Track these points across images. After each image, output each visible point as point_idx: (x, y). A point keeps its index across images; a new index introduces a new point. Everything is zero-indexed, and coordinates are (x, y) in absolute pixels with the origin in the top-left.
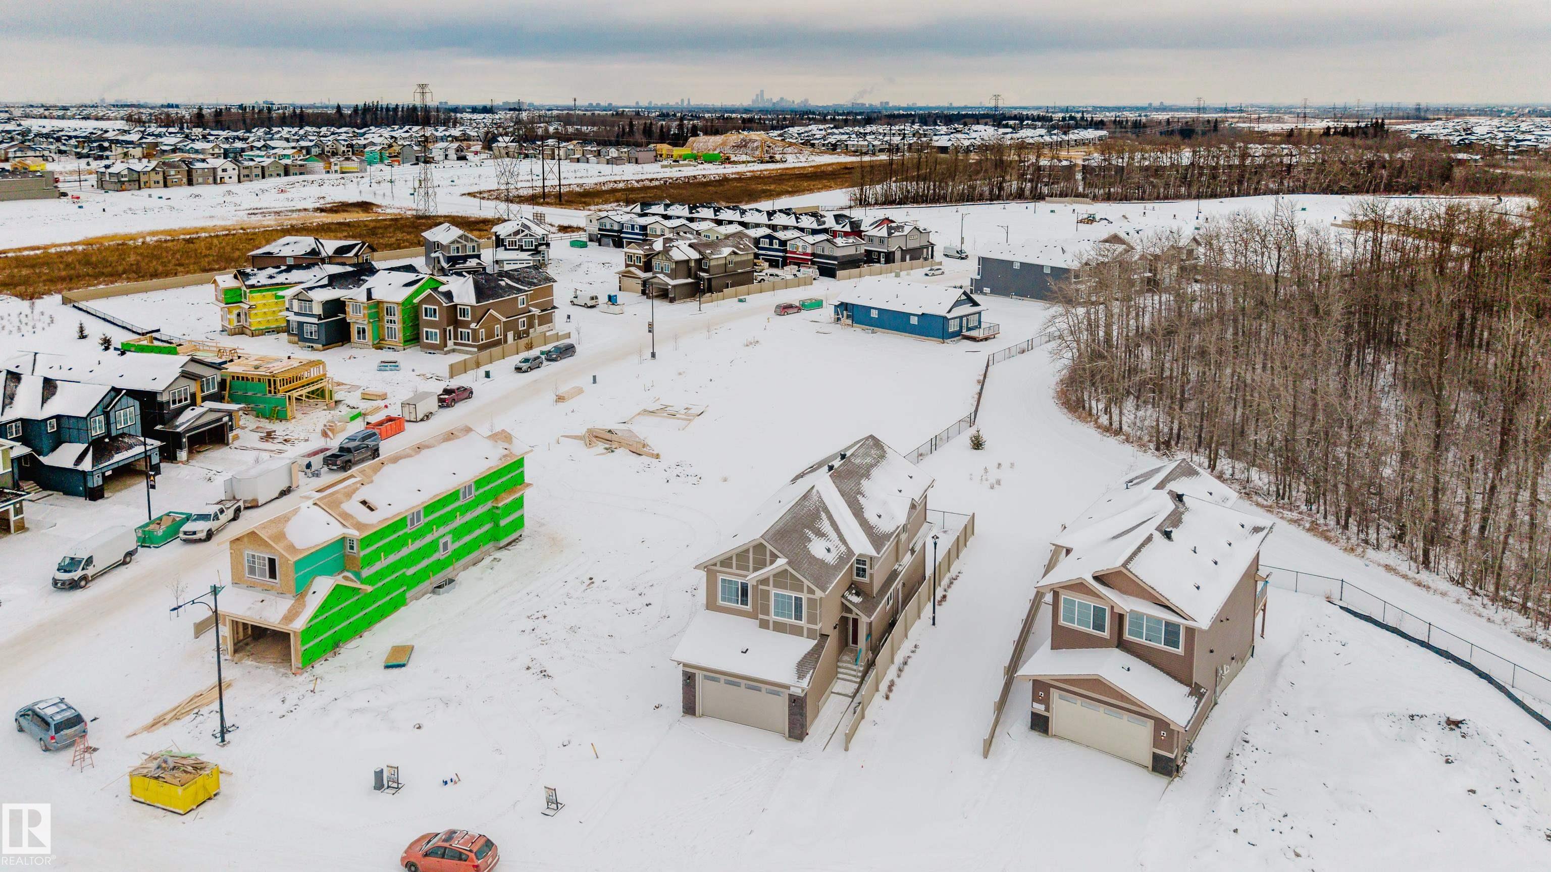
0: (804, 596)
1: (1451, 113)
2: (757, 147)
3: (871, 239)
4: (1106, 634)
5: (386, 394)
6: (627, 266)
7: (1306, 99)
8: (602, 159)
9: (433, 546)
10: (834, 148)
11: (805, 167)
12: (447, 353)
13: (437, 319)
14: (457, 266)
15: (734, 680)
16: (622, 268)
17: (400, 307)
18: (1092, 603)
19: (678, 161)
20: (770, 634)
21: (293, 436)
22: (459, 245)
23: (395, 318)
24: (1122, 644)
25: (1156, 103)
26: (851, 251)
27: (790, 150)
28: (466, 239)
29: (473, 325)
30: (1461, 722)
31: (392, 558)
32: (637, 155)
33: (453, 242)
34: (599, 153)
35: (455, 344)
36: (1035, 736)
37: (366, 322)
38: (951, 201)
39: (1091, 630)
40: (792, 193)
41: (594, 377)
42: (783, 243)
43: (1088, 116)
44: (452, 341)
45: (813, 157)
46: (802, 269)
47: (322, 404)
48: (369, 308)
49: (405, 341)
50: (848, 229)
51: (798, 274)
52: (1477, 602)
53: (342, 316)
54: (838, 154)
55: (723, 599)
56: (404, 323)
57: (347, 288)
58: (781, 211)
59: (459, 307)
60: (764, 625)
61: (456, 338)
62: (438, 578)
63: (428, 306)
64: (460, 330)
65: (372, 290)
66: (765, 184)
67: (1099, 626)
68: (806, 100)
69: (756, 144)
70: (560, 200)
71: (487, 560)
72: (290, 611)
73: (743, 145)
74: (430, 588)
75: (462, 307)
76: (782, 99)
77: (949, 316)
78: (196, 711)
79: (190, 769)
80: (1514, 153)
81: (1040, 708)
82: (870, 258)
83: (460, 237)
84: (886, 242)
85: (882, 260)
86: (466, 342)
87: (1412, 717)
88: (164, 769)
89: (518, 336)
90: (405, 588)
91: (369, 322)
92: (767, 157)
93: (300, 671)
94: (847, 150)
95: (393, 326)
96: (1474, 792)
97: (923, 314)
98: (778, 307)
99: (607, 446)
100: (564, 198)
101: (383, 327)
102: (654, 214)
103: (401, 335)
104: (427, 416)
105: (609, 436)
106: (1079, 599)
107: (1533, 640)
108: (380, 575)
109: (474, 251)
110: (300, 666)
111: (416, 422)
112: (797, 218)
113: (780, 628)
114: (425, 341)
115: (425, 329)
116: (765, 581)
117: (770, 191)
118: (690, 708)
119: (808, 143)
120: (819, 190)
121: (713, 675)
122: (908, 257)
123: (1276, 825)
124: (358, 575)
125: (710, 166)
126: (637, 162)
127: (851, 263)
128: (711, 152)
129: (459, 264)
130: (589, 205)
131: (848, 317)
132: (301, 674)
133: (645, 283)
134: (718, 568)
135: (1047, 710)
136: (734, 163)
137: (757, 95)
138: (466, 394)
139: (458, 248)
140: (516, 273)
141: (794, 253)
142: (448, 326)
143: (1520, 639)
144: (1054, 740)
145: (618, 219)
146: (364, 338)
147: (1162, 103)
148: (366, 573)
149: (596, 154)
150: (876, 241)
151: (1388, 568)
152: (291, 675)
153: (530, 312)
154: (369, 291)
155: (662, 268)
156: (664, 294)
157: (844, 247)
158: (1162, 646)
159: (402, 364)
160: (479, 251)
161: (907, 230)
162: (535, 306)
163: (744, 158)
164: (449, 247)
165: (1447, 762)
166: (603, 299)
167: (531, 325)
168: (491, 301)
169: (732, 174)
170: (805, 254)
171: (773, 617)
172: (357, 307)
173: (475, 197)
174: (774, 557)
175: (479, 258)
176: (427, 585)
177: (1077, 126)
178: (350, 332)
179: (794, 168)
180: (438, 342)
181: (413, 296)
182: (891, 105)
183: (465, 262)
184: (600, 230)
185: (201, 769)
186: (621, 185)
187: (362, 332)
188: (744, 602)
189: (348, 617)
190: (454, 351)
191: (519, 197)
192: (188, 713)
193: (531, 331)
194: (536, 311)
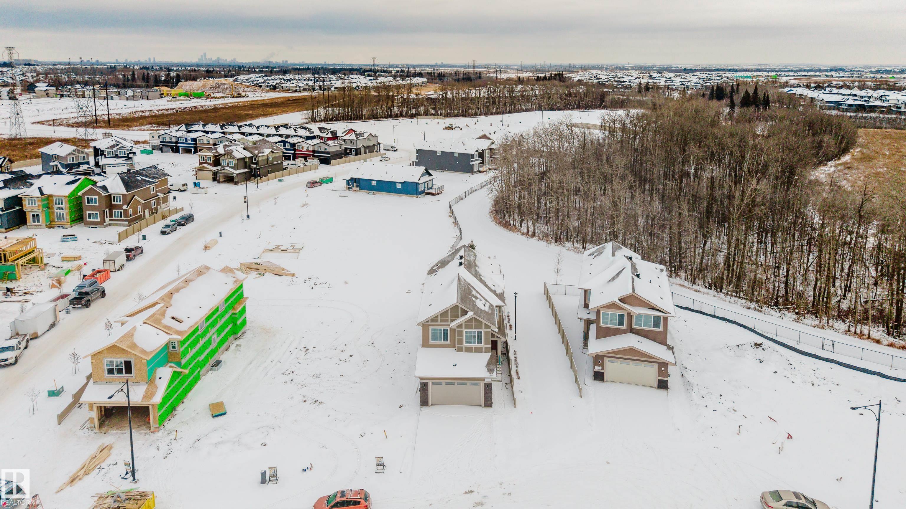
0: (483, 331)
1: (584, 69)
2: (227, 88)
3: (345, 141)
4: (625, 327)
5: (81, 256)
6: (201, 163)
7: (522, 61)
8: (122, 97)
9: (209, 342)
10: (275, 88)
11: (263, 100)
12: (106, 226)
13: (97, 205)
14: (74, 170)
15: (450, 381)
16: (198, 165)
17: (67, 199)
18: (617, 312)
19: (176, 98)
20: (463, 354)
21: (31, 289)
22: (74, 156)
23: (63, 206)
24: (633, 331)
25: (439, 63)
26: (337, 149)
27: (249, 89)
28: (79, 151)
29: (125, 207)
30: (761, 344)
31: (194, 351)
32: (148, 94)
33: (69, 154)
34: (119, 93)
35: (110, 220)
36: (597, 383)
37: (40, 211)
38: (365, 119)
39: (617, 327)
40: (265, 115)
41: (220, 233)
42: (293, 145)
43: (412, 70)
44: (109, 218)
45: (263, 94)
46: (308, 160)
47: (35, 268)
48: (42, 200)
49: (72, 221)
50: (330, 135)
51: (306, 163)
52: (722, 295)
53: (18, 208)
54: (278, 91)
55: (433, 340)
56: (70, 209)
57: (19, 188)
58: (282, 126)
59: (112, 196)
60: (459, 350)
61: (111, 216)
62: (212, 361)
63: (90, 197)
64: (114, 211)
65: (42, 188)
66: (245, 110)
67: (621, 323)
68: (235, 59)
69: (226, 86)
70: (109, 125)
71: (233, 347)
72: (146, 392)
73: (217, 87)
74: (209, 367)
75: (115, 195)
76: (218, 58)
77: (420, 182)
78: (98, 467)
79: (139, 497)
80: (621, 88)
81: (598, 369)
82: (347, 152)
83: (74, 151)
84: (355, 142)
85: (354, 153)
86: (120, 218)
87: (738, 346)
88: (119, 501)
89: (153, 212)
90: (199, 369)
91: (43, 210)
92: (236, 95)
93: (157, 429)
94: (283, 90)
95: (61, 212)
96: (776, 372)
97: (404, 182)
98: (308, 183)
99: (257, 272)
100: (112, 123)
101: (53, 213)
102: (196, 131)
103: (69, 217)
104: (121, 267)
105: (257, 266)
106: (610, 312)
107: (749, 308)
108: (189, 363)
109: (84, 159)
110: (157, 426)
111: (115, 271)
112: (295, 130)
113: (469, 350)
114: (88, 220)
115: (87, 212)
116: (460, 326)
117: (250, 114)
118: (424, 402)
119: (258, 85)
120: (281, 113)
121: (438, 381)
122: (367, 151)
123: (720, 400)
124: (179, 364)
125: (199, 100)
126: (148, 99)
127: (339, 155)
128: (196, 92)
129: (75, 168)
130: (131, 127)
131: (357, 186)
132: (158, 431)
133: (215, 174)
134: (430, 323)
135: (603, 369)
136: (215, 98)
137: (202, 56)
138: (140, 251)
139: (73, 158)
140: (144, 172)
141: (301, 151)
142: (106, 208)
143: (745, 309)
144: (607, 383)
145: (174, 134)
146: (38, 221)
147: (442, 63)
148: (183, 362)
149: (117, 94)
150: (349, 142)
151: (680, 285)
152: (151, 433)
153: (157, 196)
154: (40, 189)
155: (228, 164)
156: (230, 179)
157: (333, 146)
158: (652, 329)
159: (77, 235)
160: (88, 159)
161: (366, 135)
162: (160, 191)
163: (221, 95)
164: (66, 157)
165: (760, 362)
166: (191, 185)
167: (158, 204)
168: (136, 190)
169: (220, 105)
170: (308, 151)
171: (465, 345)
172: (32, 200)
173: (43, 124)
174: (466, 313)
175: (89, 164)
176: (208, 366)
177: (408, 76)
178: (26, 218)
179: (257, 100)
180: (99, 220)
181: (78, 189)
182: (289, 63)
183: (79, 167)
184: (161, 142)
185: (146, 495)
186: (147, 114)
187: (36, 217)
188: (446, 339)
189: (177, 391)
190: (110, 225)
191: (77, 123)
192: (93, 469)
193: (159, 207)
194: (161, 195)
